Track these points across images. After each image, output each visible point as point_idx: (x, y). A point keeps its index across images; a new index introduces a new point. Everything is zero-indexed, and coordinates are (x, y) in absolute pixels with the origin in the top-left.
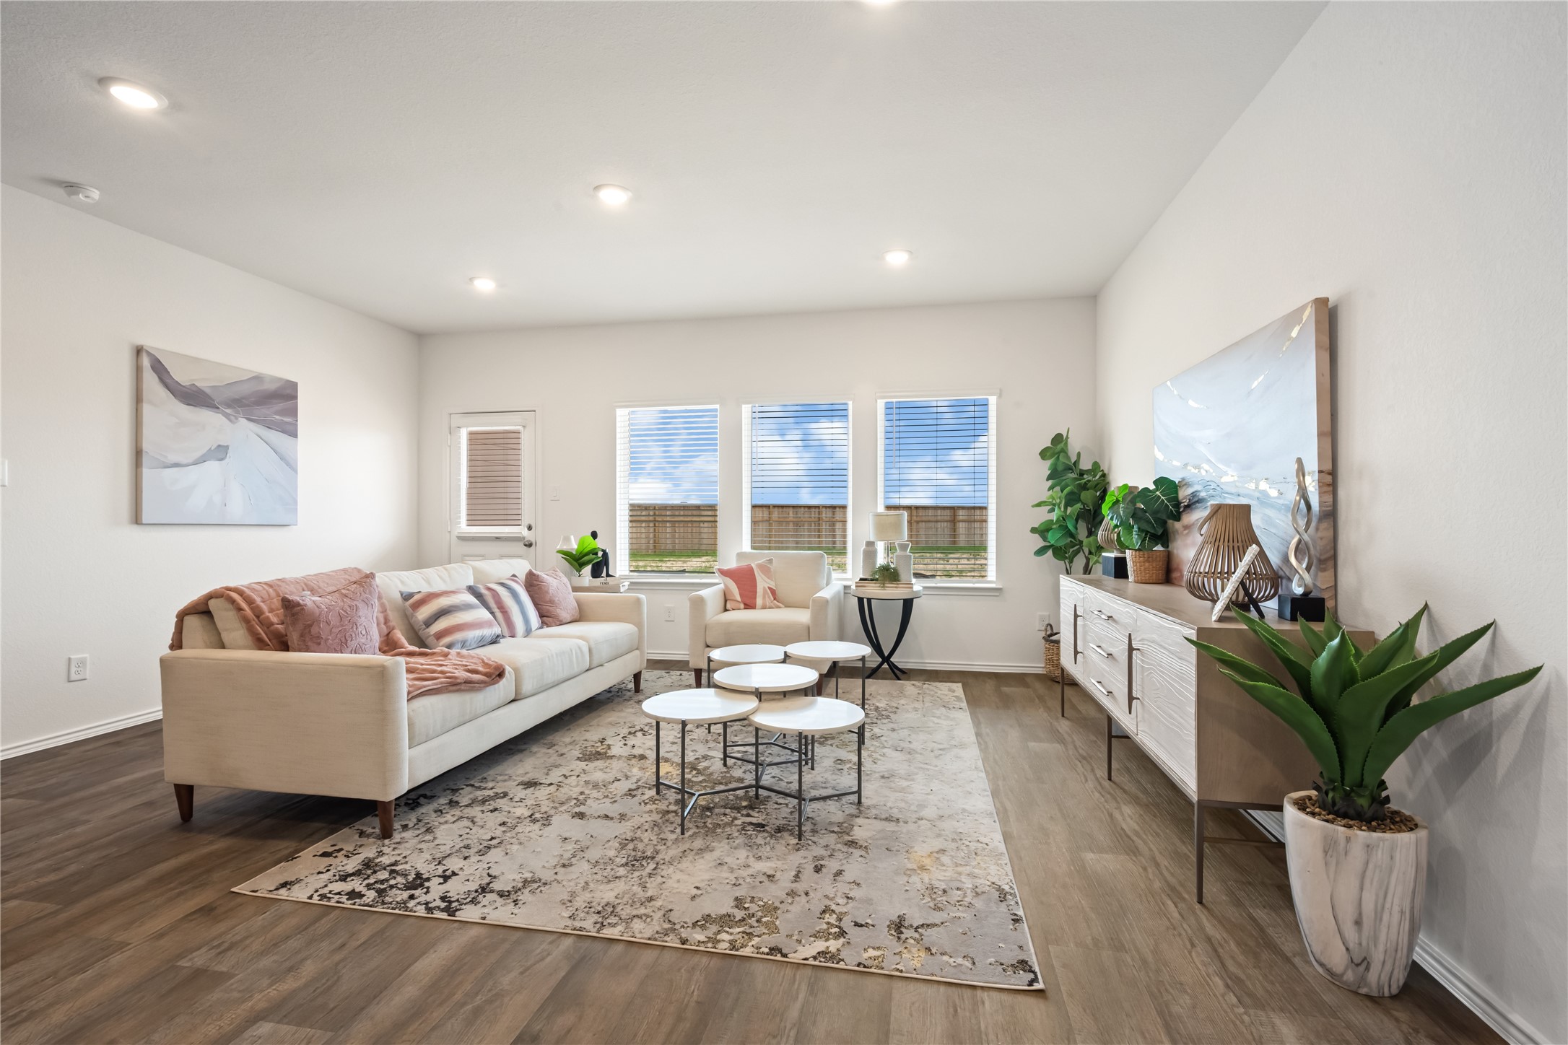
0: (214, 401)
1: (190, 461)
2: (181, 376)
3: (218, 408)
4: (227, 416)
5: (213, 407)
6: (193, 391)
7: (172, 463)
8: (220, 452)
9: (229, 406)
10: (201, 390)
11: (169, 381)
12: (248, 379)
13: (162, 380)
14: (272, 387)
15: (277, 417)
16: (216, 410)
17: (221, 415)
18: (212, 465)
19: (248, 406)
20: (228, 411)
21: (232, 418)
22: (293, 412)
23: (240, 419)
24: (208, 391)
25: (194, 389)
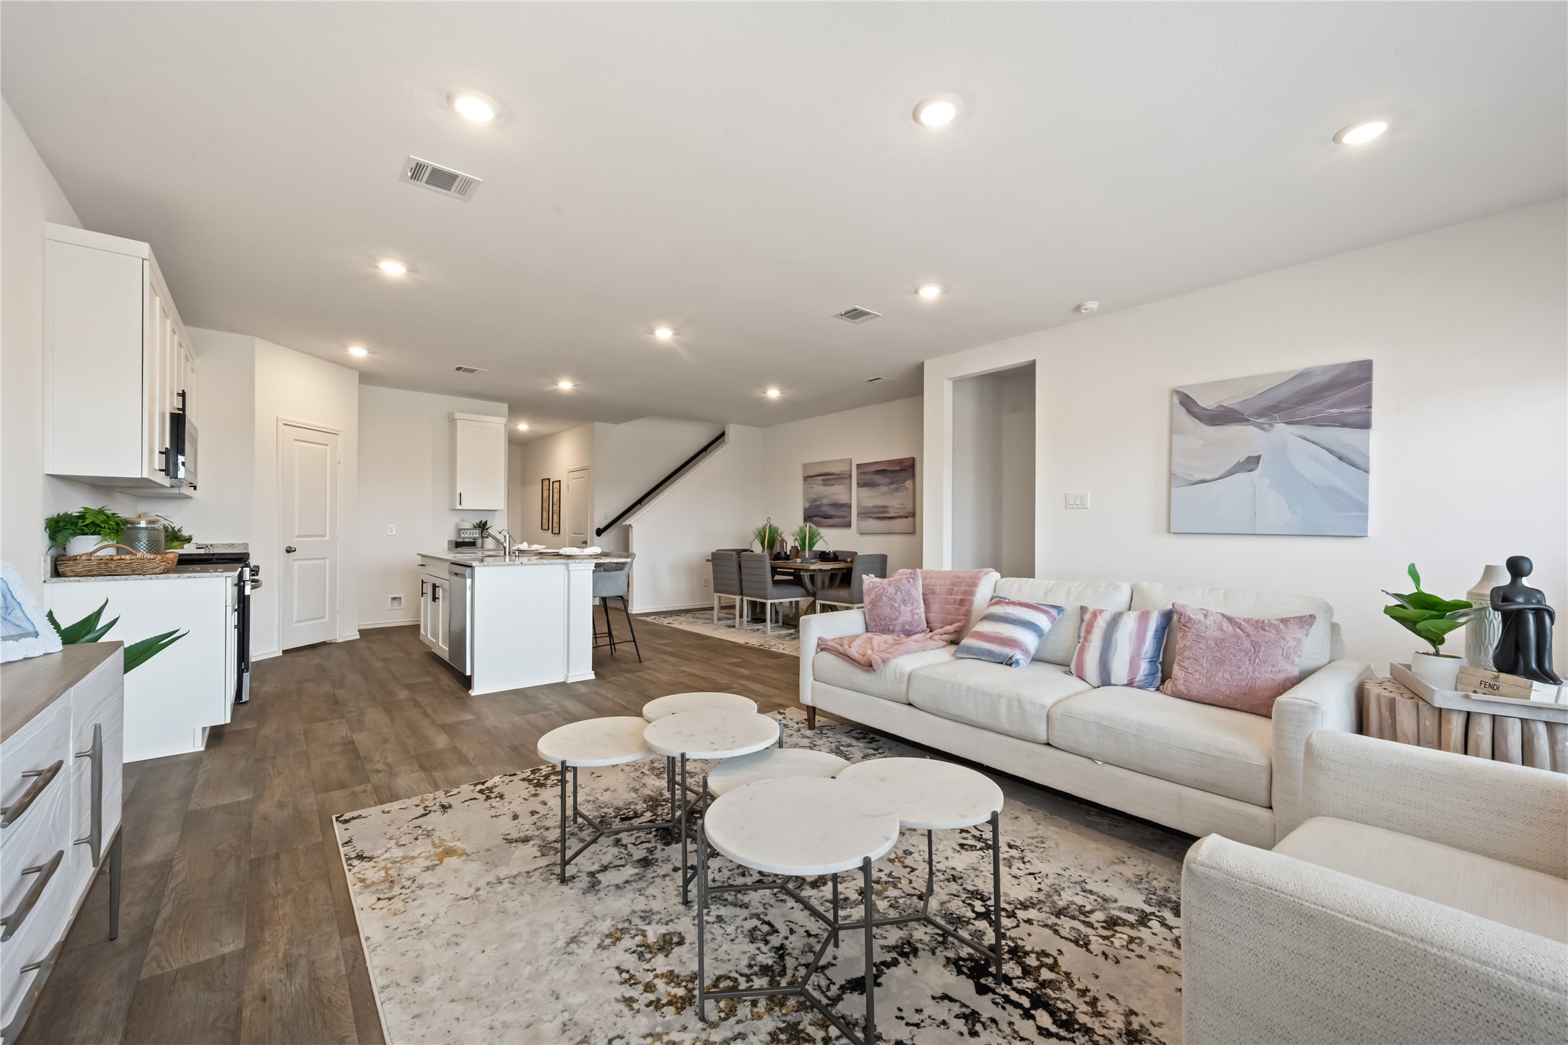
0: (1243, 415)
1: (1217, 476)
2: (1207, 402)
3: (1249, 420)
4: (1260, 426)
5: (1242, 421)
6: (1219, 411)
7: (1198, 480)
8: (1252, 463)
9: (1261, 415)
10: (1230, 408)
11: (1196, 410)
12: (1290, 380)
13: (1189, 411)
14: (1327, 377)
15: (1334, 411)
16: (1247, 423)
17: (1251, 427)
18: (1242, 477)
19: (1288, 408)
20: (1261, 420)
21: (1266, 426)
22: (1366, 398)
23: (1276, 425)
24: (1236, 407)
25: (1221, 409)
